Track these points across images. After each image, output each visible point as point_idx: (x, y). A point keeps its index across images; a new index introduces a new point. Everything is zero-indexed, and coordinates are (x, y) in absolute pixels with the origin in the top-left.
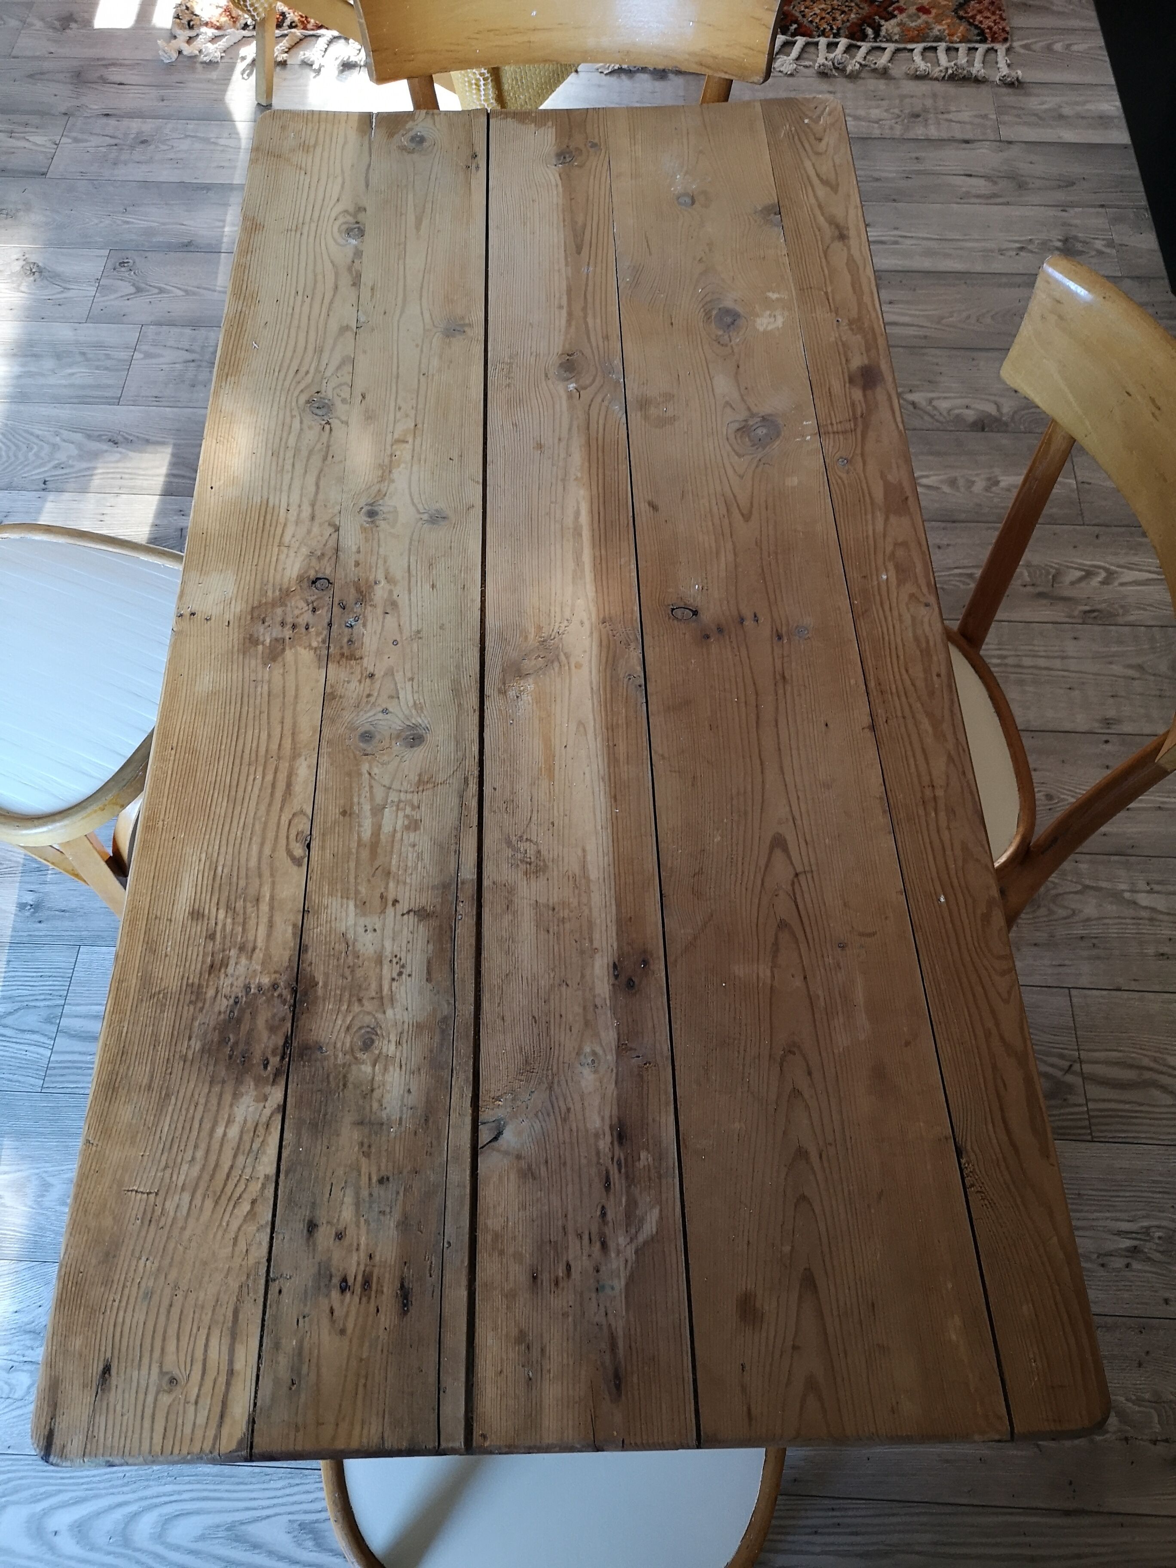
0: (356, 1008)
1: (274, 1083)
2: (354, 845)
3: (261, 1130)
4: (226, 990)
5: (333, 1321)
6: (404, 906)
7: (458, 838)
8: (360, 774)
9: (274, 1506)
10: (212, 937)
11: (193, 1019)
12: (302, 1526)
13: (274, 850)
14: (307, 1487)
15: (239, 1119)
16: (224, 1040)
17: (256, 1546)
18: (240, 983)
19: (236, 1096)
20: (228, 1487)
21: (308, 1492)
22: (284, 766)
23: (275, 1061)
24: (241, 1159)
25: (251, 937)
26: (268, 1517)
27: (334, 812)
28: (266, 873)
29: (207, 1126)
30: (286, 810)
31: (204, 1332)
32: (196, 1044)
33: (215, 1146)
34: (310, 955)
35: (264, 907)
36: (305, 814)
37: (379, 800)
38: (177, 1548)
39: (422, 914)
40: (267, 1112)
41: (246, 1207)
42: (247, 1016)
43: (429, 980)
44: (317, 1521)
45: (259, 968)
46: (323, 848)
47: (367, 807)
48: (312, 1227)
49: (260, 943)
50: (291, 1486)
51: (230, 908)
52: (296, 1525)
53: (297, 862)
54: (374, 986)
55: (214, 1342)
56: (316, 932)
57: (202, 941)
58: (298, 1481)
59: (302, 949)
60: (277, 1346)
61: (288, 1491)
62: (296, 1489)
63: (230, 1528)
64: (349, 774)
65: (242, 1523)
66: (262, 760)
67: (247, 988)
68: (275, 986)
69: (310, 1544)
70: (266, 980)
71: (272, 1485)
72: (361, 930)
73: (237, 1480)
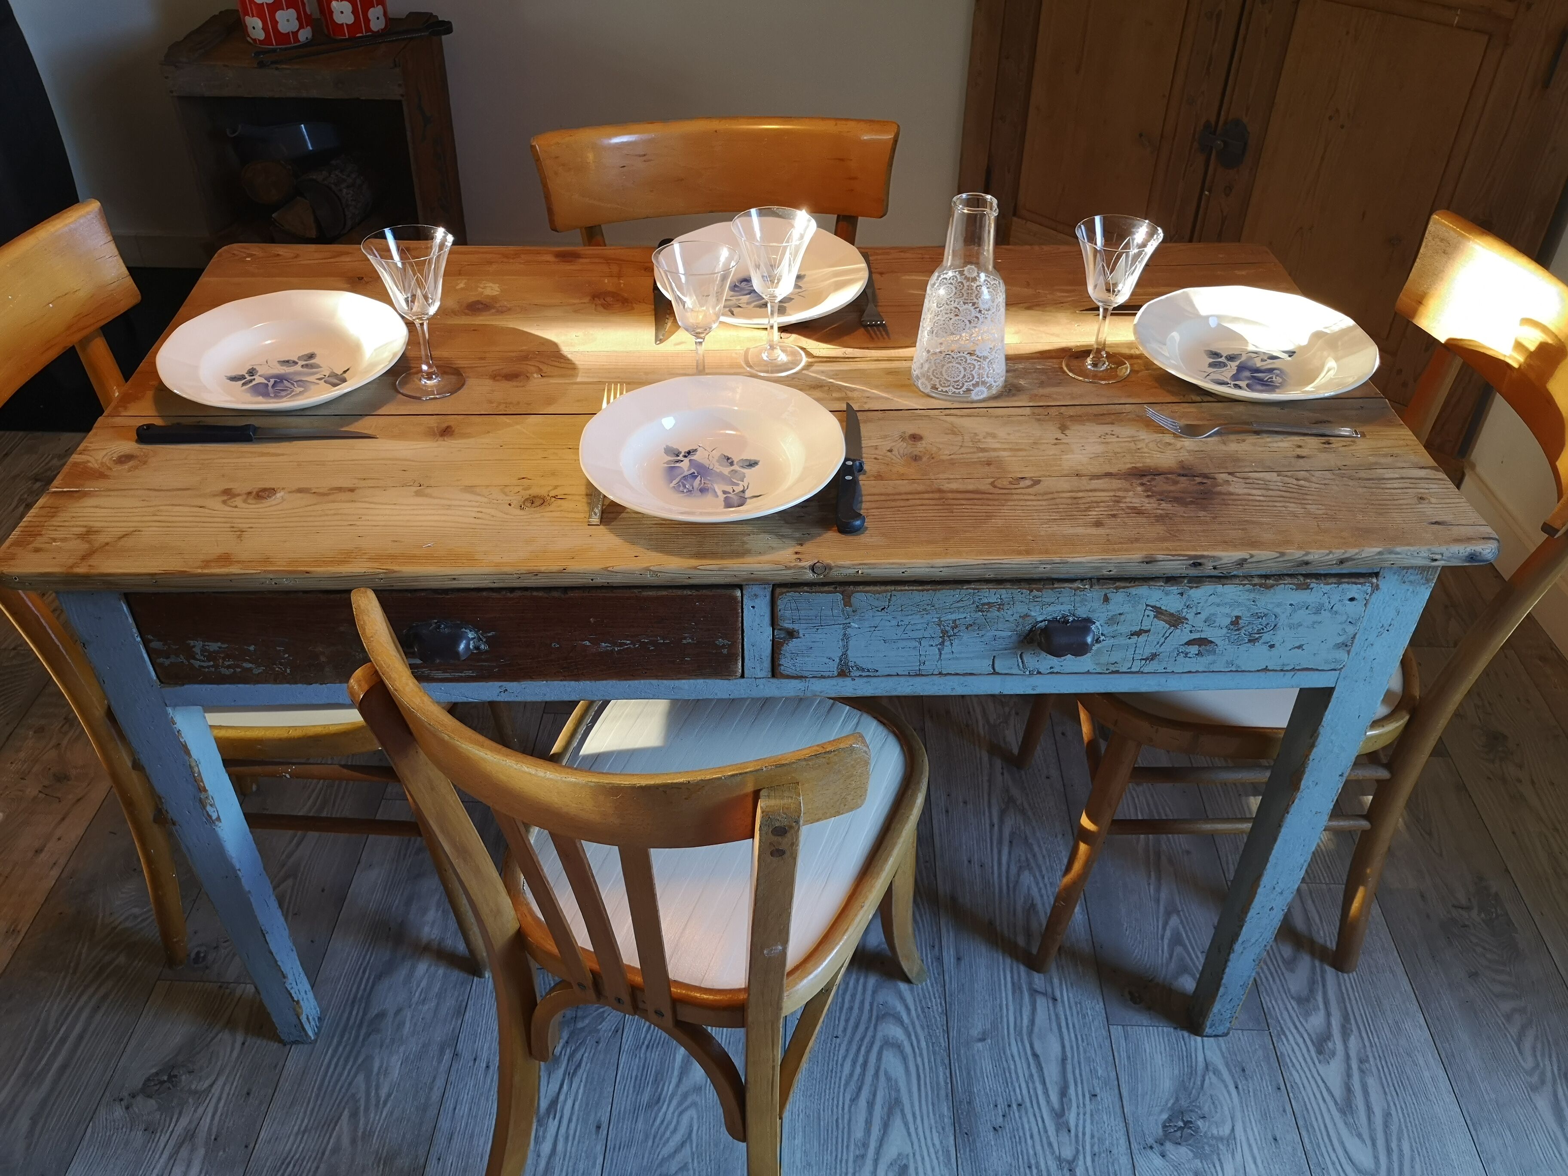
0: (1146, 450)
1: (1215, 479)
2: (1014, 458)
3: (1248, 481)
4: (1155, 506)
5: (1349, 445)
6: (1060, 435)
7: (997, 417)
8: (952, 459)
9: (1313, 1077)
10: (1114, 516)
11: (1182, 516)
12: (1320, 1052)
13: (1030, 494)
14: (1290, 1052)
15: (1246, 491)
16: (1192, 503)
17: (1349, 1090)
18: (1147, 500)
19: (1232, 494)
20: (1313, 1119)
21: (1293, 1050)
22: (950, 495)
23: (1198, 480)
24: (1271, 487)
25: (1108, 499)
26: (1324, 1082)
27: (987, 469)
28: (1050, 496)
29: (1257, 504)
30: (991, 491)
31: (1387, 491)
32: (1202, 514)
33: (1268, 499)
34: (1113, 470)
35: (1080, 494)
36: (994, 482)
37: (975, 450)
38: (1376, 1158)
39: (1063, 428)
40: (1235, 479)
41: (1302, 482)
42: (1171, 494)
43: (1113, 424)
44: (1312, 1041)
45: (1131, 494)
46: (1021, 472)
47: (981, 455)
48: (1299, 457)
49: (1112, 494)
50: (1293, 1065)
51: (1088, 509)
52: (1321, 1057)
53: (1037, 482)
54: (1126, 444)
55: (1388, 486)
56: (1095, 469)
57: (1119, 520)
58: (1288, 1060)
59: (1108, 475)
60: (1376, 463)
61: (1299, 1067)
62: (1294, 1060)
63: (1343, 1112)
64: (953, 464)
65: (1336, 1103)
66: (948, 507)
67: (1148, 496)
68: (1142, 484)
69: (1330, 1045)
70: (1139, 489)
71: (1298, 1080)
72: (1084, 452)
73: (1305, 1112)
